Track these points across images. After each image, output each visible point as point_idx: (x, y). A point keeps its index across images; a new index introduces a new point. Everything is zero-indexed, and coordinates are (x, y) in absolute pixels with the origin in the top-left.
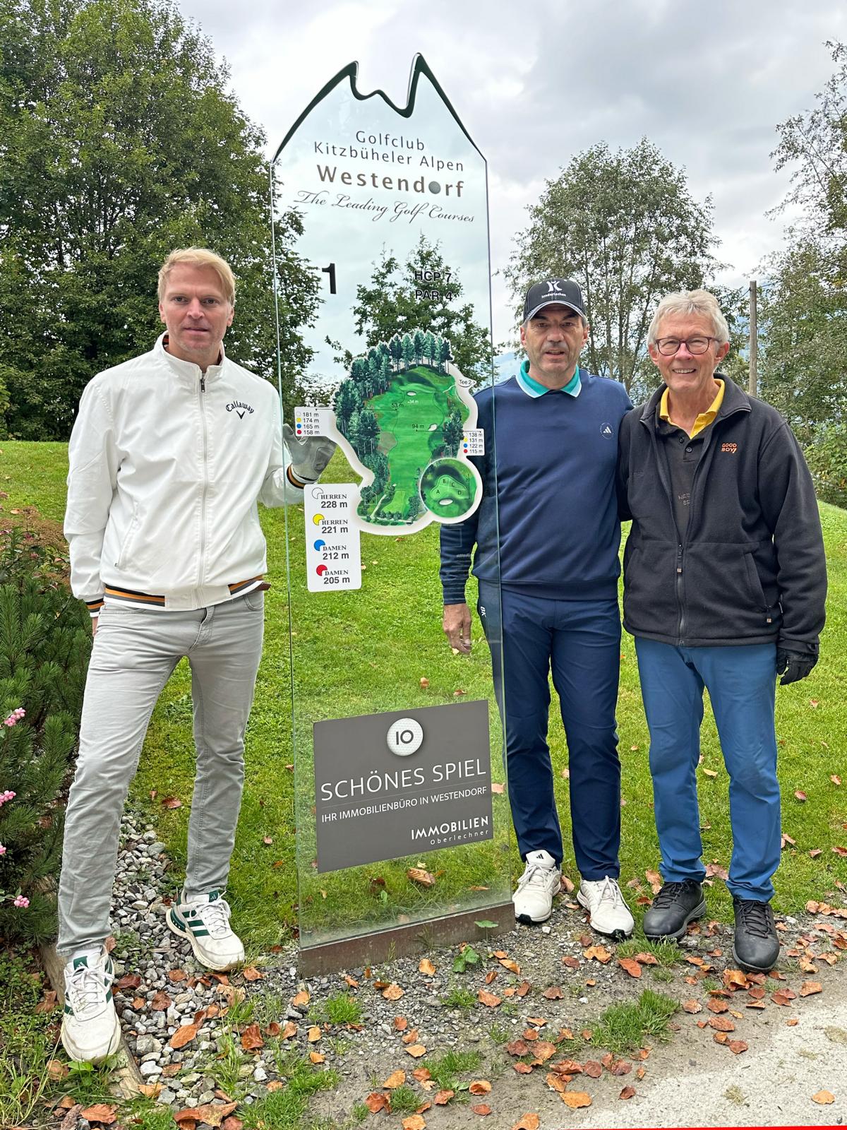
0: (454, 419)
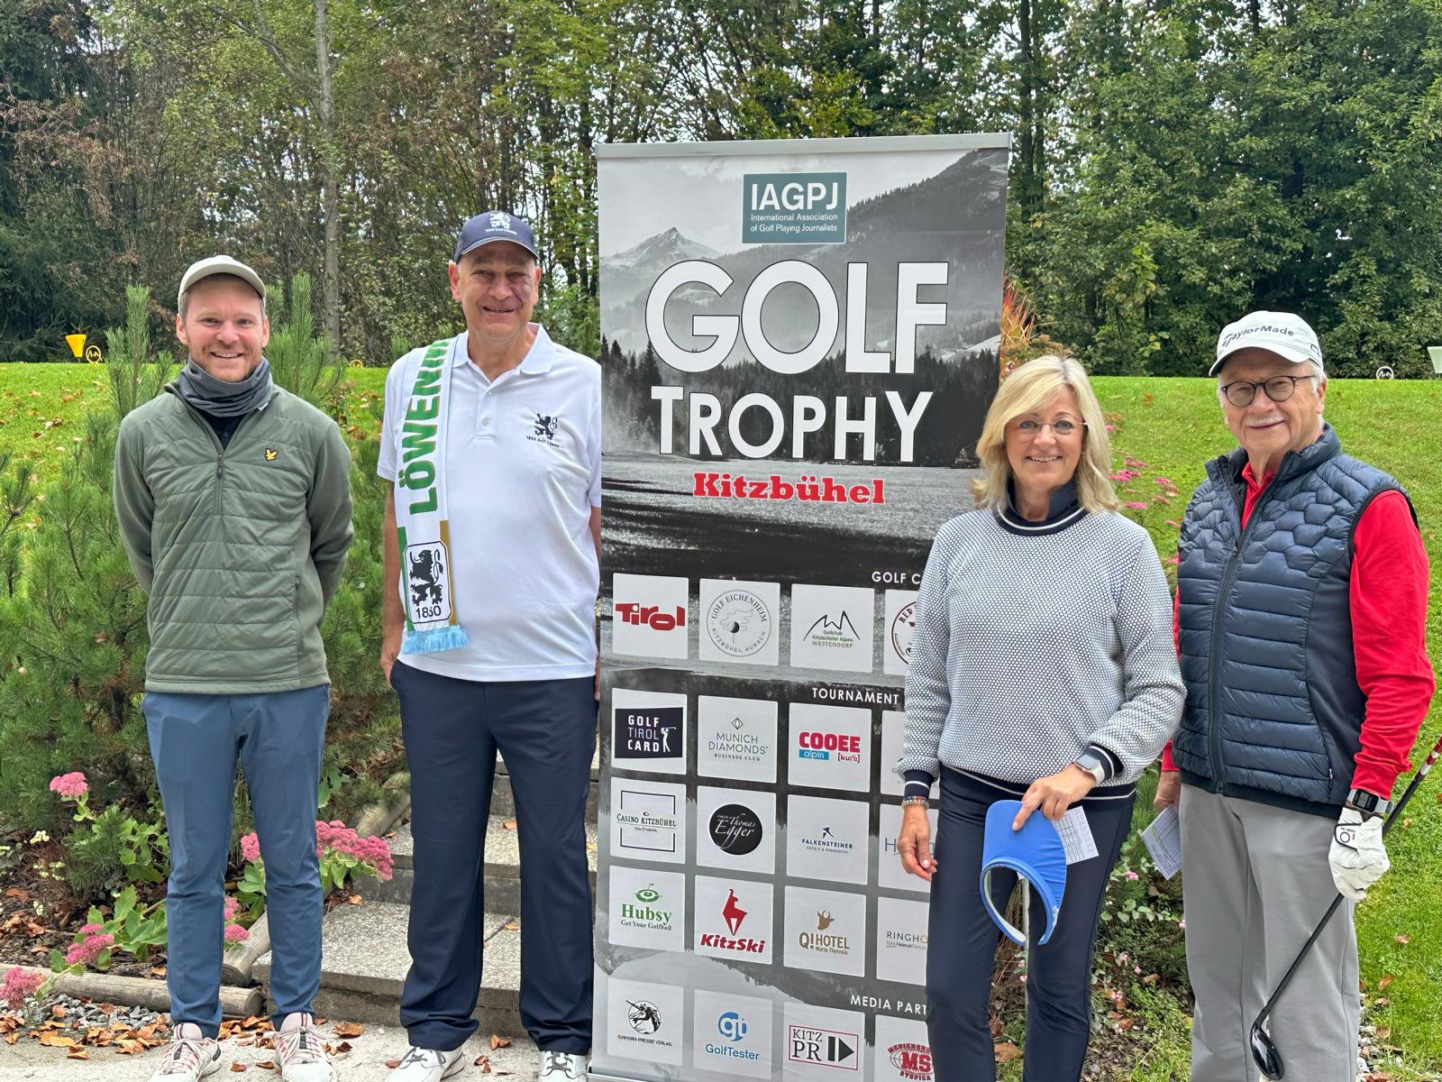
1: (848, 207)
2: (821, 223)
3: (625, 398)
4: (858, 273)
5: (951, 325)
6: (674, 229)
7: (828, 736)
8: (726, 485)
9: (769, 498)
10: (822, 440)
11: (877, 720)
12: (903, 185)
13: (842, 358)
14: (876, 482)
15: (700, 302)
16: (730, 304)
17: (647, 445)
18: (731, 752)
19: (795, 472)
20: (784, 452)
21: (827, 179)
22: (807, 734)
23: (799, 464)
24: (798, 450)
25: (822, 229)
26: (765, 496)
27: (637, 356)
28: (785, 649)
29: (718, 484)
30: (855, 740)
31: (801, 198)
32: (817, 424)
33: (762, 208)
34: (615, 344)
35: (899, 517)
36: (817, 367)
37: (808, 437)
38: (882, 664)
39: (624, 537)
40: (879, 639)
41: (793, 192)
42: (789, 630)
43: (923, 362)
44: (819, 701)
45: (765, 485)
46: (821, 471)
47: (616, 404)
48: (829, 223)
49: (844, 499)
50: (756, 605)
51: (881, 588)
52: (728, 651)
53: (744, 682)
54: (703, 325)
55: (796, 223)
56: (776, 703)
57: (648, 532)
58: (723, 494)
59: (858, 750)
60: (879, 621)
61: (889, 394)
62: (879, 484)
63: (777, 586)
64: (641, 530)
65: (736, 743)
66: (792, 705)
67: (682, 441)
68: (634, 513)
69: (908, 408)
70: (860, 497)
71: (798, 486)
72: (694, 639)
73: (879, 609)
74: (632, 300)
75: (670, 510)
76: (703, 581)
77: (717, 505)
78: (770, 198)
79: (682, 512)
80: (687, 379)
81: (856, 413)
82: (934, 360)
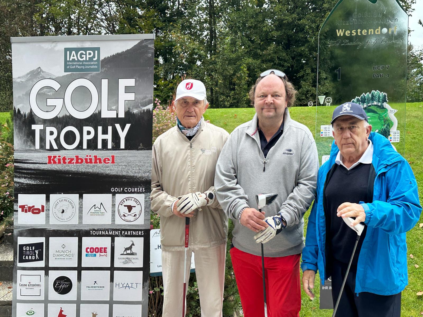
0: (387, 127)
1: (101, 59)
2: (92, 65)
3: (23, 130)
4: (105, 83)
5: (136, 100)
6: (40, 68)
7: (96, 248)
8: (59, 160)
9: (75, 164)
10: (93, 142)
11: (113, 241)
12: (120, 51)
13: (100, 113)
14: (112, 156)
15: (49, 94)
16: (60, 94)
17: (30, 146)
18: (61, 257)
19: (83, 154)
20: (80, 147)
21: (93, 49)
22: (88, 248)
23: (86, 151)
24: (85, 146)
25: (92, 67)
26: (73, 163)
27: (26, 114)
28: (81, 218)
29: (56, 160)
30: (105, 249)
31: (84, 56)
32: (91, 136)
33: (71, 60)
34: (19, 110)
35: (120, 169)
36: (91, 116)
37: (88, 141)
38: (114, 221)
39: (22, 180)
40: (113, 212)
41: (82, 54)
42: (82, 211)
43: (128, 113)
44: (93, 236)
45: (73, 159)
46: (93, 153)
47: (19, 132)
48: (94, 65)
49: (101, 163)
50: (70, 202)
51: (114, 194)
52: (60, 220)
53: (66, 231)
54: (50, 102)
55: (82, 65)
56: (77, 238)
57: (31, 178)
58: (58, 163)
59: (106, 252)
60: (114, 205)
61: (116, 125)
62: (113, 157)
63: (78, 195)
64: (28, 178)
65: (63, 253)
66: (83, 238)
67: (43, 144)
68: (25, 171)
69: (123, 129)
70: (107, 162)
71: (85, 159)
72: (48, 216)
73: (113, 201)
74: (24, 93)
75: (39, 170)
76: (51, 195)
77: (56, 167)
78: (74, 56)
79: (43, 170)
80: (45, 122)
81: (105, 132)
82: (131, 112)
